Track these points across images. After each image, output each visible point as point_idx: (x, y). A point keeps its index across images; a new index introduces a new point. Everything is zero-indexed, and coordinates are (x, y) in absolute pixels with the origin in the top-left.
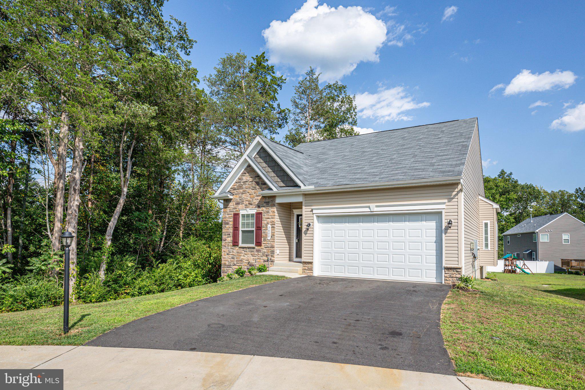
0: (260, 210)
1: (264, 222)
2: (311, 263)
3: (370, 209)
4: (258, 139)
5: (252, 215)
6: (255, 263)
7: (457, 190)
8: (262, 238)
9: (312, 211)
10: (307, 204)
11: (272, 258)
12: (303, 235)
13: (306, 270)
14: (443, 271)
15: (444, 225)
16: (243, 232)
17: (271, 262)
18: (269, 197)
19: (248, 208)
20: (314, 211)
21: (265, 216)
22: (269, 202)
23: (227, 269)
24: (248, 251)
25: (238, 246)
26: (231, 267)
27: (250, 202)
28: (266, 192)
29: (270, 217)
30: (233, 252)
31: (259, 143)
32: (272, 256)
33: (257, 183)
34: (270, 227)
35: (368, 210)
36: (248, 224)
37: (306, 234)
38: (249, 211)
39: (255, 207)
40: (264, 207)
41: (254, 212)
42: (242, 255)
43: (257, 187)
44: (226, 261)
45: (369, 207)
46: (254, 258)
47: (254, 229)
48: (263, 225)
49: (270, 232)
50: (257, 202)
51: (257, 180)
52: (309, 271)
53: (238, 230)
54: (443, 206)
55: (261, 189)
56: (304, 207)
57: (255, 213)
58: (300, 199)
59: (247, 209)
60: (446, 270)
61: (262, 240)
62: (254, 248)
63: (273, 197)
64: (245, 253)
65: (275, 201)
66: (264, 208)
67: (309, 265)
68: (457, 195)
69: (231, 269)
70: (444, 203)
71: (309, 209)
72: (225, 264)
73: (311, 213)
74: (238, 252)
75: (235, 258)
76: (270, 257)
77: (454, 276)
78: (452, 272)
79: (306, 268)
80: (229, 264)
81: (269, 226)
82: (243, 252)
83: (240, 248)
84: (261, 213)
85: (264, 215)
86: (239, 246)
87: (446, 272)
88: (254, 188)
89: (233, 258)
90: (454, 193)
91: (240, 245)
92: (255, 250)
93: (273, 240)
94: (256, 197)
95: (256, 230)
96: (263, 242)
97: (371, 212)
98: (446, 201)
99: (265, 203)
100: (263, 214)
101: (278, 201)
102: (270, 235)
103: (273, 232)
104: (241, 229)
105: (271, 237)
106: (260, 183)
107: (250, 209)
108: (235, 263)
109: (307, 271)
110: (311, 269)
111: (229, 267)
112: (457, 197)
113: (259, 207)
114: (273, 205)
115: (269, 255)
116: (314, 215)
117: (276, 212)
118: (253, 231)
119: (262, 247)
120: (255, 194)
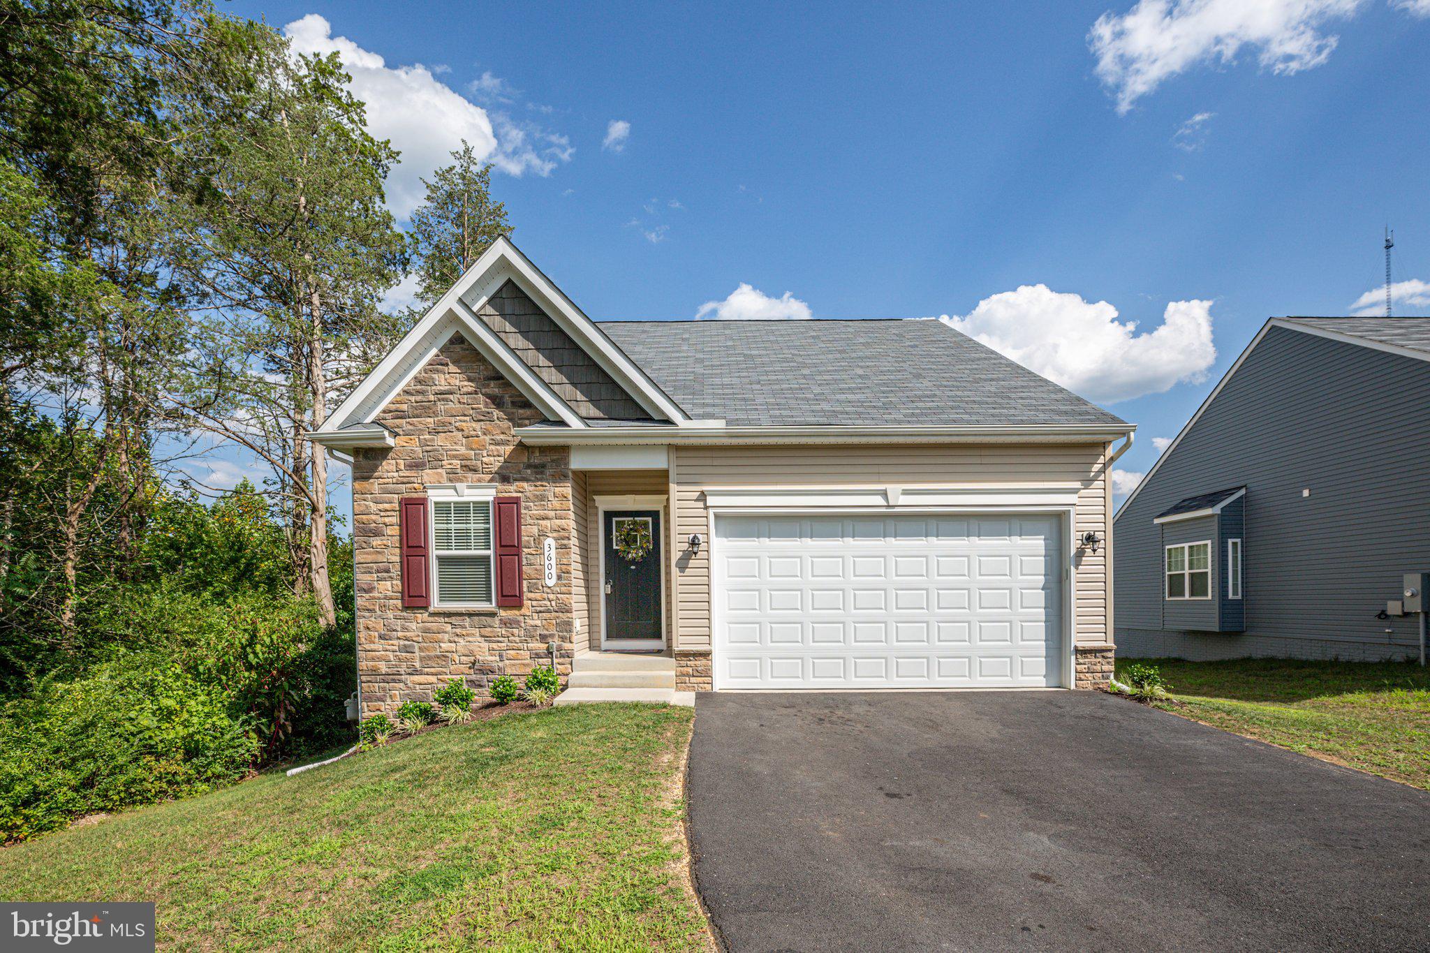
0: (511, 490)
1: (529, 531)
2: (706, 655)
3: (886, 499)
4: (500, 248)
5: (481, 507)
6: (501, 664)
7: (1101, 459)
8: (525, 583)
9: (703, 496)
10: (684, 478)
11: (567, 645)
12: (675, 570)
13: (688, 675)
14: (1073, 658)
15: (1074, 544)
16: (442, 560)
17: (562, 656)
18: (544, 449)
19: (460, 481)
20: (711, 501)
21: (530, 512)
22: (543, 466)
23: (384, 689)
24: (467, 624)
25: (425, 608)
26: (400, 681)
27: (468, 463)
28: (536, 433)
29: (552, 514)
30: (404, 629)
31: (503, 263)
32: (563, 639)
33: (497, 402)
34: (553, 547)
35: (879, 500)
36: (463, 537)
37: (682, 567)
38: (467, 491)
39: (491, 480)
40: (526, 480)
41: (488, 495)
42: (446, 637)
43: (496, 413)
44: (380, 659)
45: (884, 494)
46: (494, 646)
47: (491, 552)
48: (524, 539)
49: (553, 562)
50: (496, 463)
51: (494, 389)
52: (700, 679)
53: (426, 556)
54: (1072, 498)
55: (509, 420)
56: (673, 488)
57: (491, 499)
58: (658, 461)
59: (458, 485)
60: (1079, 656)
61: (525, 589)
62: (493, 615)
63: (562, 451)
64: (458, 631)
65: (567, 464)
66: (525, 485)
67: (701, 662)
68: (1103, 471)
69: (402, 685)
70: (1075, 491)
71: (692, 491)
72: (374, 672)
73: (701, 504)
74: (426, 631)
75: (416, 650)
76: (555, 642)
77: (1098, 668)
78: (1093, 660)
79: (690, 670)
80: (389, 671)
81: (550, 542)
82: (449, 628)
83: (432, 615)
84: (516, 501)
85: (526, 508)
86: (431, 609)
87: (1081, 661)
88: (485, 417)
89: (407, 649)
90: (1096, 467)
91: (436, 604)
92: (497, 620)
93: (564, 589)
94: (493, 447)
95: (500, 557)
96: (526, 595)
97: (888, 506)
98: (1077, 485)
99: (529, 466)
100: (523, 504)
101: (578, 462)
102: (554, 571)
103: (565, 561)
104: (434, 552)
105: (559, 578)
106: (507, 399)
107: (469, 487)
108: (417, 665)
109: (693, 680)
110: (707, 673)
111: (394, 681)
112: (1102, 477)
113: (505, 479)
114: (560, 477)
115: (552, 636)
116: (711, 511)
117: (570, 497)
118: (488, 557)
119: (524, 611)
120: (487, 438)
